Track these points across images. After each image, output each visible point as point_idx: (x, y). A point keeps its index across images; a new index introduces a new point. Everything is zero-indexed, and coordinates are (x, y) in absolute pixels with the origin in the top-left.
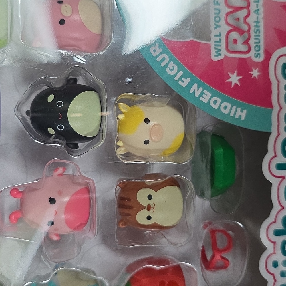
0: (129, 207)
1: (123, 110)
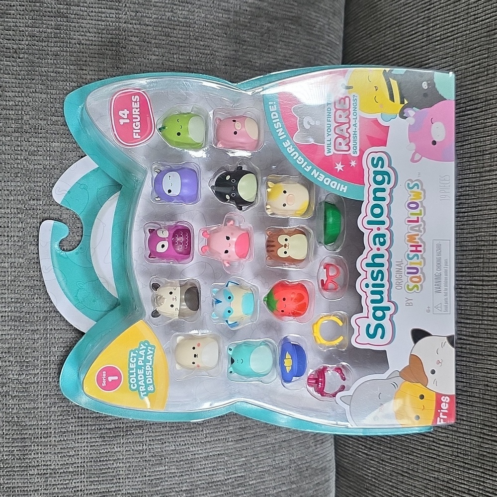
0: (273, 246)
1: (270, 186)
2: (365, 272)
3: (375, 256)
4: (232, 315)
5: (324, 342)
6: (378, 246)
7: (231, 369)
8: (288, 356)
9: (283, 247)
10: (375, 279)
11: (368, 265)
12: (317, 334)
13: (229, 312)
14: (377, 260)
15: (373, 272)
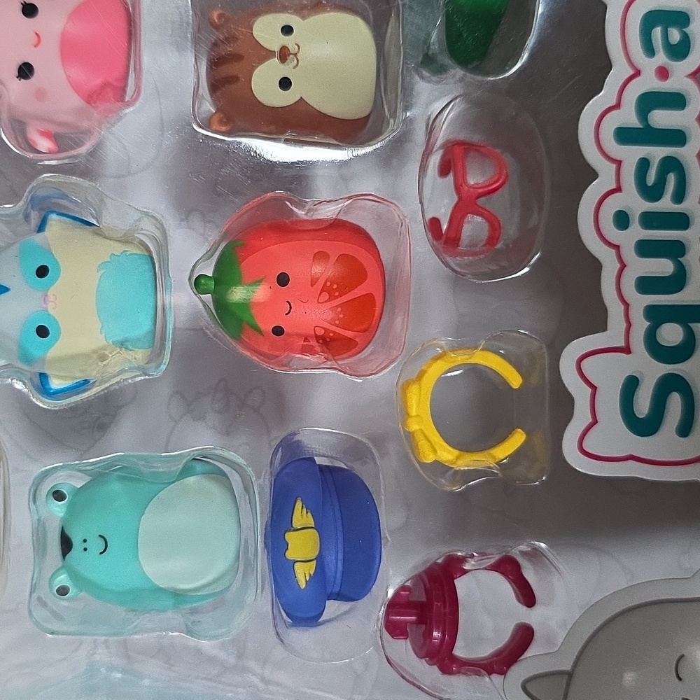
2: (614, 166)
3: (649, 102)
4: (57, 348)
5: (447, 454)
6: (661, 58)
7: (63, 579)
8: (301, 516)
9: (276, 60)
10: (652, 193)
11: (625, 136)
12: (421, 421)
13: (42, 332)
14: (662, 118)
15: (644, 164)
